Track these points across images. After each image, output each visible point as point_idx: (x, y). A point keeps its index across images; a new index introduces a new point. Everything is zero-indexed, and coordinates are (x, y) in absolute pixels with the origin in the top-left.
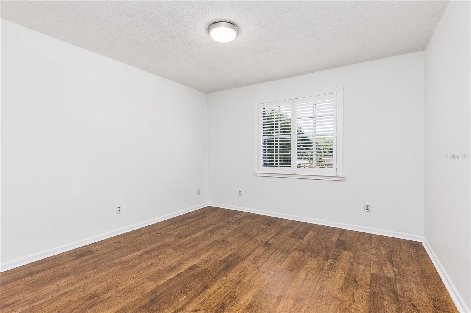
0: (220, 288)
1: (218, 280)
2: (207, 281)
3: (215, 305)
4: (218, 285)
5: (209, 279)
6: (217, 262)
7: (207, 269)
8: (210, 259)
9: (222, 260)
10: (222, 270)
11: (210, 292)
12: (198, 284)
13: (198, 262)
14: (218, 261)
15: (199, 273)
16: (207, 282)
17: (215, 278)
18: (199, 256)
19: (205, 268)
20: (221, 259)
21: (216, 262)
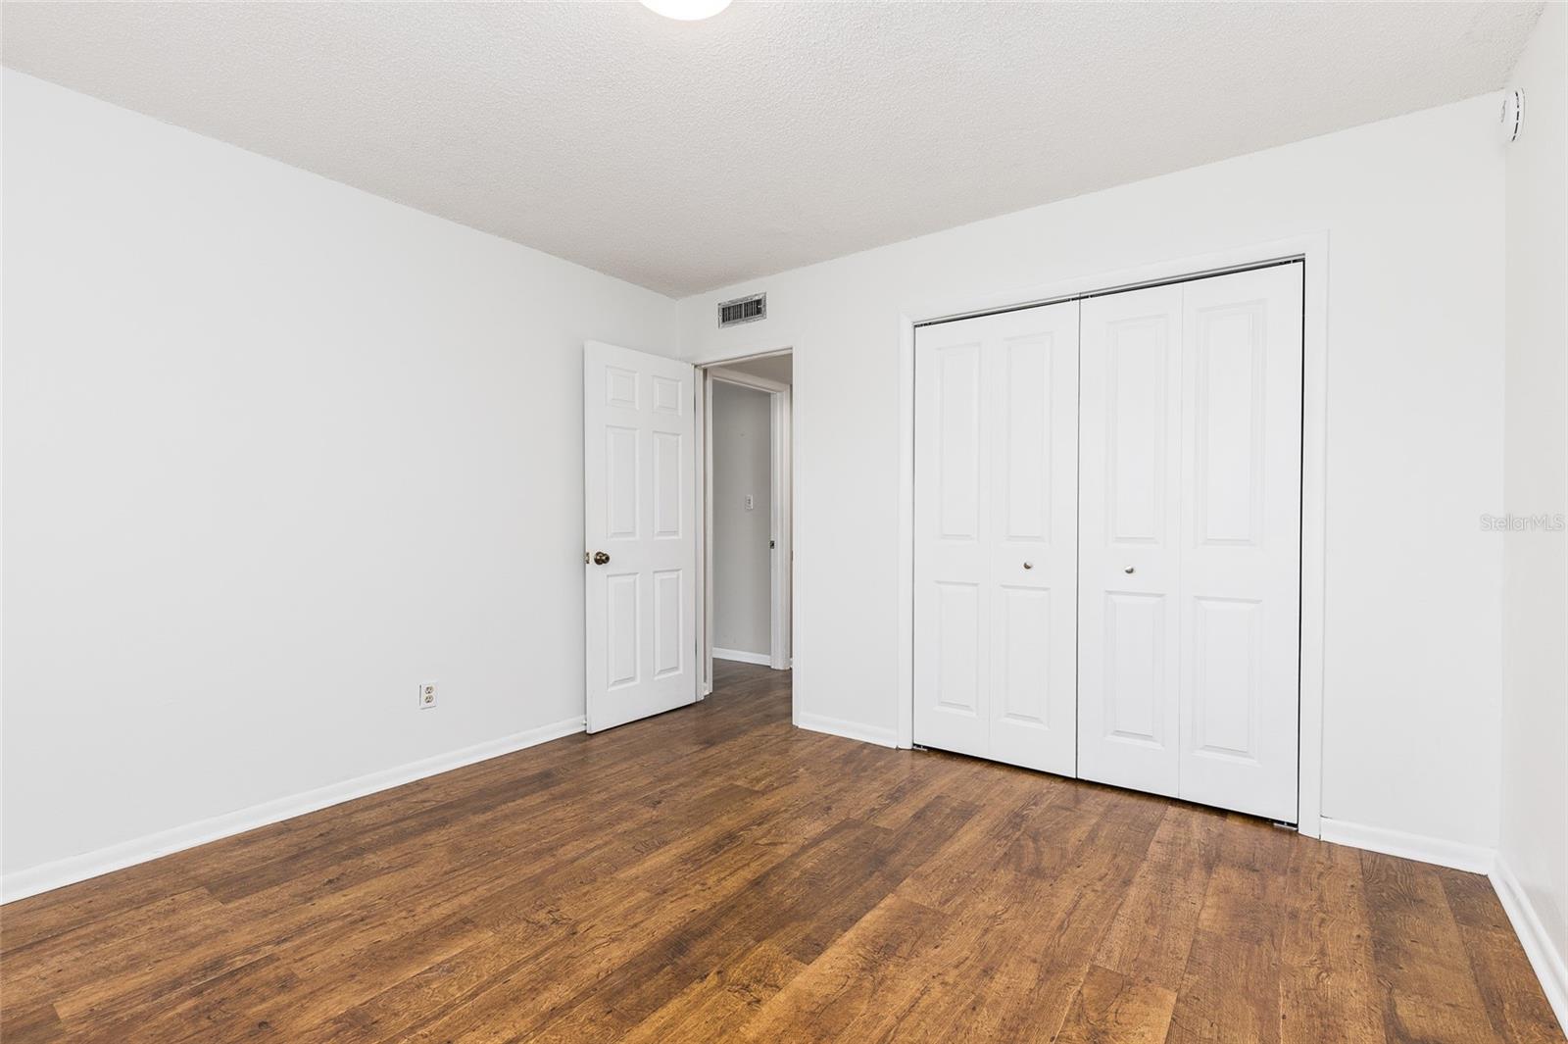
0: (719, 881)
1: (722, 902)
2: (754, 900)
3: (734, 851)
4: (724, 887)
5: (749, 906)
6: (716, 969)
7: (759, 940)
8: (746, 988)
9: (694, 985)
10: (703, 934)
11: (747, 874)
12: (781, 893)
13: (796, 973)
14: (712, 980)
15: (783, 927)
16: (754, 896)
17: (728, 908)
18: (799, 1010)
19: (765, 945)
20: (697, 987)
21: (719, 973)
